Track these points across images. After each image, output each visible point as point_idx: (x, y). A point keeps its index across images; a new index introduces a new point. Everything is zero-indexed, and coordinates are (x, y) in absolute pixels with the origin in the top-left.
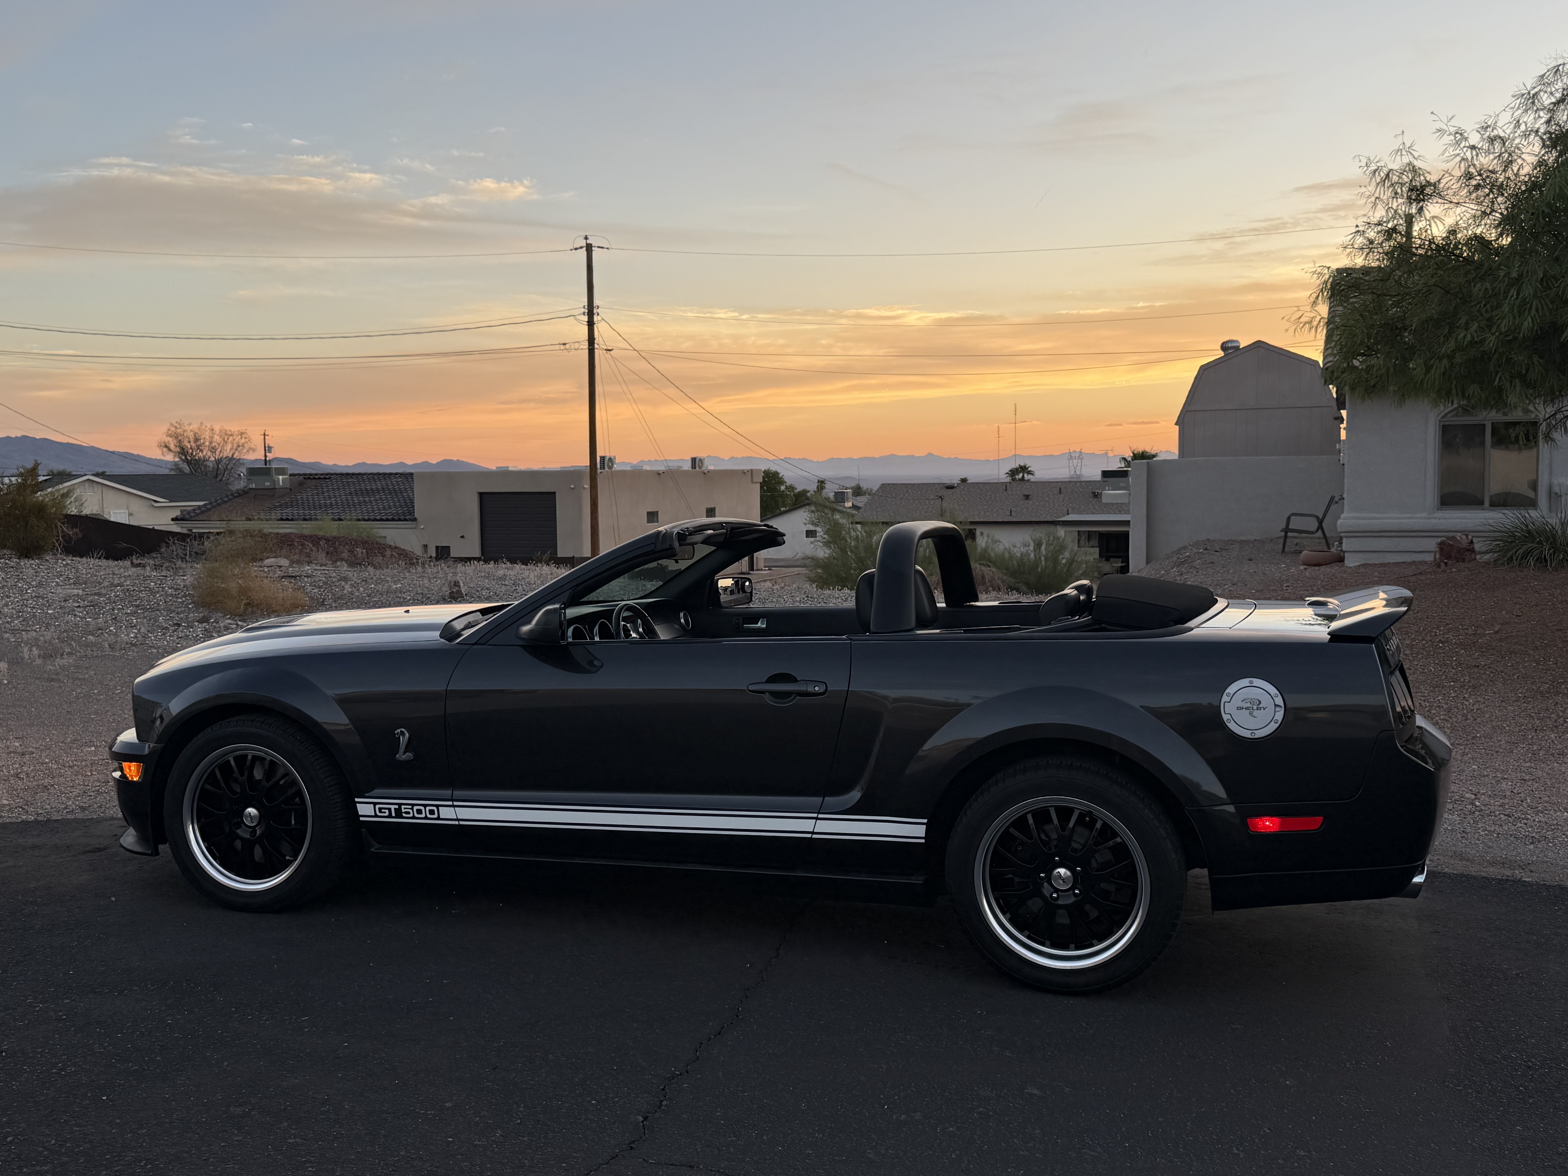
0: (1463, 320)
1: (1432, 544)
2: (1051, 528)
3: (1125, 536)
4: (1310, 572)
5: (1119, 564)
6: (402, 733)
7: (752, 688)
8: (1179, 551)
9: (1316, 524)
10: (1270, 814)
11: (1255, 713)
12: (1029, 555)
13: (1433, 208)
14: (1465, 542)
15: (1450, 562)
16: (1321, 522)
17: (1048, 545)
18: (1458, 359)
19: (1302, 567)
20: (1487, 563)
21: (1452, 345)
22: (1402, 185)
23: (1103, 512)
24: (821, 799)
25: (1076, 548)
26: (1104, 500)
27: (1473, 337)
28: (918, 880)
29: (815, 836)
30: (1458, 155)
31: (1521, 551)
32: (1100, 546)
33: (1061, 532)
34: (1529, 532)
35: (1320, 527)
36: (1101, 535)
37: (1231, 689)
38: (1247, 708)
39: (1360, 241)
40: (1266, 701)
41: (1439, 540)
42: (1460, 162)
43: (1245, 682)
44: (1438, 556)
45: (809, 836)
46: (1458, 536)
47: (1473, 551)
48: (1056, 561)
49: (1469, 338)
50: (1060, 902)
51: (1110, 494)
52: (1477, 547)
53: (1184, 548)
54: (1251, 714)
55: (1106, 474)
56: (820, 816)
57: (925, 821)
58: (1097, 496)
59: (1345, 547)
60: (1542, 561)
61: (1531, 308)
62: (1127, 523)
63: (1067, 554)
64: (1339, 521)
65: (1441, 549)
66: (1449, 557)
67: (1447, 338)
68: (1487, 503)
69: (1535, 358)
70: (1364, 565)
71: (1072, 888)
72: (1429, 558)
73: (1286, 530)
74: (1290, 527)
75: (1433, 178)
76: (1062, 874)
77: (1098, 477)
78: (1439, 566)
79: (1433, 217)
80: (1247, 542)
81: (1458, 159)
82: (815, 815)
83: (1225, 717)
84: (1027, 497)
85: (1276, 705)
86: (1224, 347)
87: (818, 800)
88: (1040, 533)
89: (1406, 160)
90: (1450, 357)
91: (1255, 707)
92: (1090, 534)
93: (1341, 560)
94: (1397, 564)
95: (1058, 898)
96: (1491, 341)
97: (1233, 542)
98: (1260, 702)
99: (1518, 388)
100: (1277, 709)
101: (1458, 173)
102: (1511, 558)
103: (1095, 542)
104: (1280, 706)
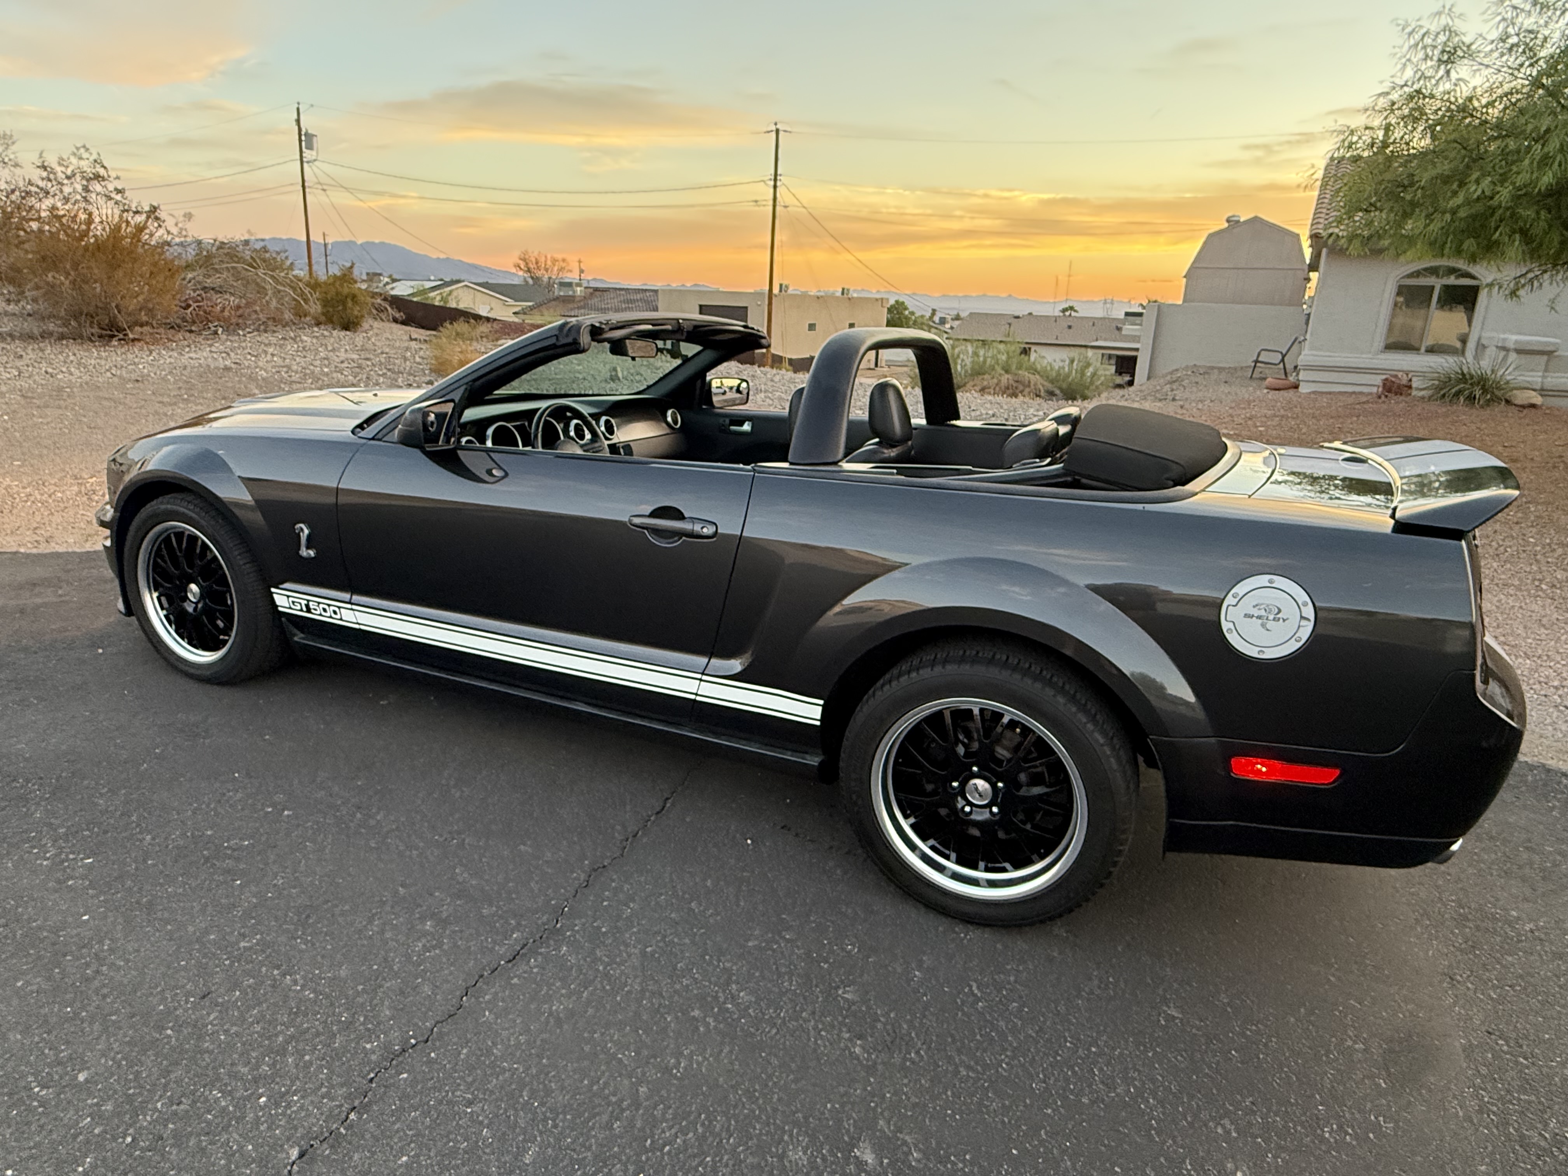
0: (1474, 176)
1: (1378, 380)
2: (1083, 350)
3: (1134, 359)
4: (1273, 395)
5: (1127, 378)
6: (302, 530)
7: (637, 521)
8: (1171, 373)
9: (1280, 357)
10: (1266, 754)
11: (1270, 624)
12: (1063, 368)
13: (1462, 70)
14: (1404, 381)
15: (1389, 395)
16: (1284, 356)
17: (1079, 361)
18: (1462, 214)
19: (1266, 391)
20: (1423, 398)
21: (1460, 199)
22: (1435, 47)
23: (1121, 341)
24: (705, 660)
25: (1099, 364)
26: (1124, 332)
27: (1483, 192)
28: (813, 761)
29: (699, 698)
30: (1500, 14)
31: (1453, 391)
32: (1116, 364)
33: (1090, 353)
34: (1463, 374)
35: (1283, 360)
36: (1118, 357)
37: (1241, 589)
38: (1259, 617)
39: (1382, 102)
40: (1290, 610)
41: (1384, 377)
42: (1499, 22)
43: (1263, 580)
44: (1380, 389)
45: (693, 697)
46: (1400, 374)
47: (1410, 387)
48: (1083, 374)
49: (1479, 192)
50: (973, 817)
51: (1129, 329)
52: (1414, 384)
53: (1177, 370)
54: (1263, 625)
55: (1127, 314)
56: (705, 678)
57: (821, 702)
58: (1119, 329)
59: (1301, 377)
60: (1471, 399)
61: (1553, 162)
62: (1137, 350)
63: (1091, 369)
64: (1301, 357)
65: (1384, 385)
66: (1389, 391)
67: (1455, 193)
68: (1423, 349)
69: (1543, 213)
70: (1314, 392)
71: (989, 806)
72: (1375, 390)
73: (1256, 361)
74: (1260, 359)
75: (1467, 40)
76: (980, 788)
77: (1122, 316)
78: (1380, 397)
79: (1459, 80)
80: (1224, 369)
81: (1499, 18)
82: (699, 676)
83: (1225, 626)
84: (1070, 327)
85: (1302, 618)
86: (1228, 221)
87: (702, 660)
88: (1075, 353)
89: (1444, 20)
90: (1454, 212)
91: (1271, 617)
92: (1110, 357)
93: (1296, 387)
94: (1340, 393)
95: (971, 813)
96: (1505, 194)
97: (1213, 368)
98: (1280, 611)
99: (1517, 243)
100: (1303, 623)
101: (1495, 35)
102: (1444, 395)
103: (1113, 361)
104: (1308, 620)
